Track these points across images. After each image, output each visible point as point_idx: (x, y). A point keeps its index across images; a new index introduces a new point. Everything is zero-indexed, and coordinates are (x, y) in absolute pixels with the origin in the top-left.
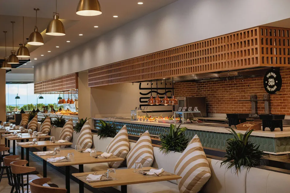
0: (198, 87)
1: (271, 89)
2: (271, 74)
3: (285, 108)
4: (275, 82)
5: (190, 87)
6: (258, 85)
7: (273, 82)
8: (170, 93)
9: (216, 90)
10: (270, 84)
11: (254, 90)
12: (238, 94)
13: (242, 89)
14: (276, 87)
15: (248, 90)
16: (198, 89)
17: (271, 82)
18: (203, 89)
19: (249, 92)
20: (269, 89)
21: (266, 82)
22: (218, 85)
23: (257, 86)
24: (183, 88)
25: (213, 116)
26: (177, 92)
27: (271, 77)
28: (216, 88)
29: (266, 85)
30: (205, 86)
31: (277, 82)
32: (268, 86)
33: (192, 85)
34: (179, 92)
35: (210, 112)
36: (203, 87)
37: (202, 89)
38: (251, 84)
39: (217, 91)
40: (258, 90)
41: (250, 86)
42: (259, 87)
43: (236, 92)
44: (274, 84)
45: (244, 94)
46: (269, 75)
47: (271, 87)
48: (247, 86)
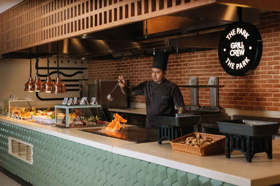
0: (117, 67)
1: (235, 66)
2: (236, 31)
3: (242, 99)
4: (246, 48)
5: (108, 67)
6: (201, 64)
7: (241, 49)
8: (81, 74)
9: (141, 71)
10: (232, 53)
11: (194, 71)
12: (171, 76)
13: (177, 69)
14: (247, 60)
15: (186, 72)
16: (117, 70)
17: (236, 49)
18: (124, 69)
19: (187, 74)
20: (231, 65)
21: (225, 50)
22: (144, 64)
23: (199, 66)
24: (99, 68)
25: (137, 107)
26: (91, 74)
27: (238, 38)
28: (141, 68)
29: (223, 56)
30: (127, 66)
31: (250, 48)
32: (228, 60)
33: (109, 64)
34: (93, 73)
35: (133, 101)
36: (124, 66)
37: (122, 69)
38: (190, 63)
39: (142, 73)
40: (200, 71)
41: (189, 65)
42: (203, 67)
43: (169, 73)
44: (242, 52)
45: (180, 76)
46: (233, 33)
47: (237, 60)
48: (184, 65)
